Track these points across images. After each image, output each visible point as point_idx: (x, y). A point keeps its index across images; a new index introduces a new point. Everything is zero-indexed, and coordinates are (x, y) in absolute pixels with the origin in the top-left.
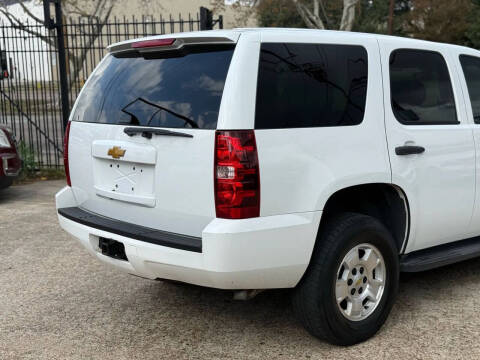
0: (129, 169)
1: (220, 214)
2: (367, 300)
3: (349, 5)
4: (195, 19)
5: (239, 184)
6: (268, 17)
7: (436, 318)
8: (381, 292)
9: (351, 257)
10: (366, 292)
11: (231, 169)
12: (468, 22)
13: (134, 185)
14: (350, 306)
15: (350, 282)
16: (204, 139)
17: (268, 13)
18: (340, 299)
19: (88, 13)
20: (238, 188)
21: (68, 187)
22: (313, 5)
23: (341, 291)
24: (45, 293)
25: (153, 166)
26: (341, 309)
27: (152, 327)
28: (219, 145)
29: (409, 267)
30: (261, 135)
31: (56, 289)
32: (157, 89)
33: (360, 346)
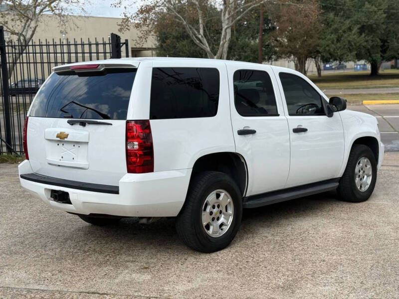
0: (71, 146)
1: (130, 170)
2: (222, 225)
3: (226, 27)
4: (107, 42)
5: (141, 153)
6: (165, 34)
7: (267, 237)
8: (231, 219)
9: (211, 198)
10: (222, 220)
11: (136, 143)
12: (319, 38)
13: (74, 156)
14: (211, 228)
15: (211, 213)
16: (119, 126)
17: (164, 31)
18: (205, 224)
19: (17, 31)
20: (140, 155)
21: (26, 161)
22: (199, 27)
23: (205, 219)
24: (9, 234)
25: (87, 143)
26: (206, 230)
27: (86, 249)
28: (129, 129)
29: (249, 204)
30: (154, 123)
31: (17, 232)
32: (85, 96)
33: (218, 253)
